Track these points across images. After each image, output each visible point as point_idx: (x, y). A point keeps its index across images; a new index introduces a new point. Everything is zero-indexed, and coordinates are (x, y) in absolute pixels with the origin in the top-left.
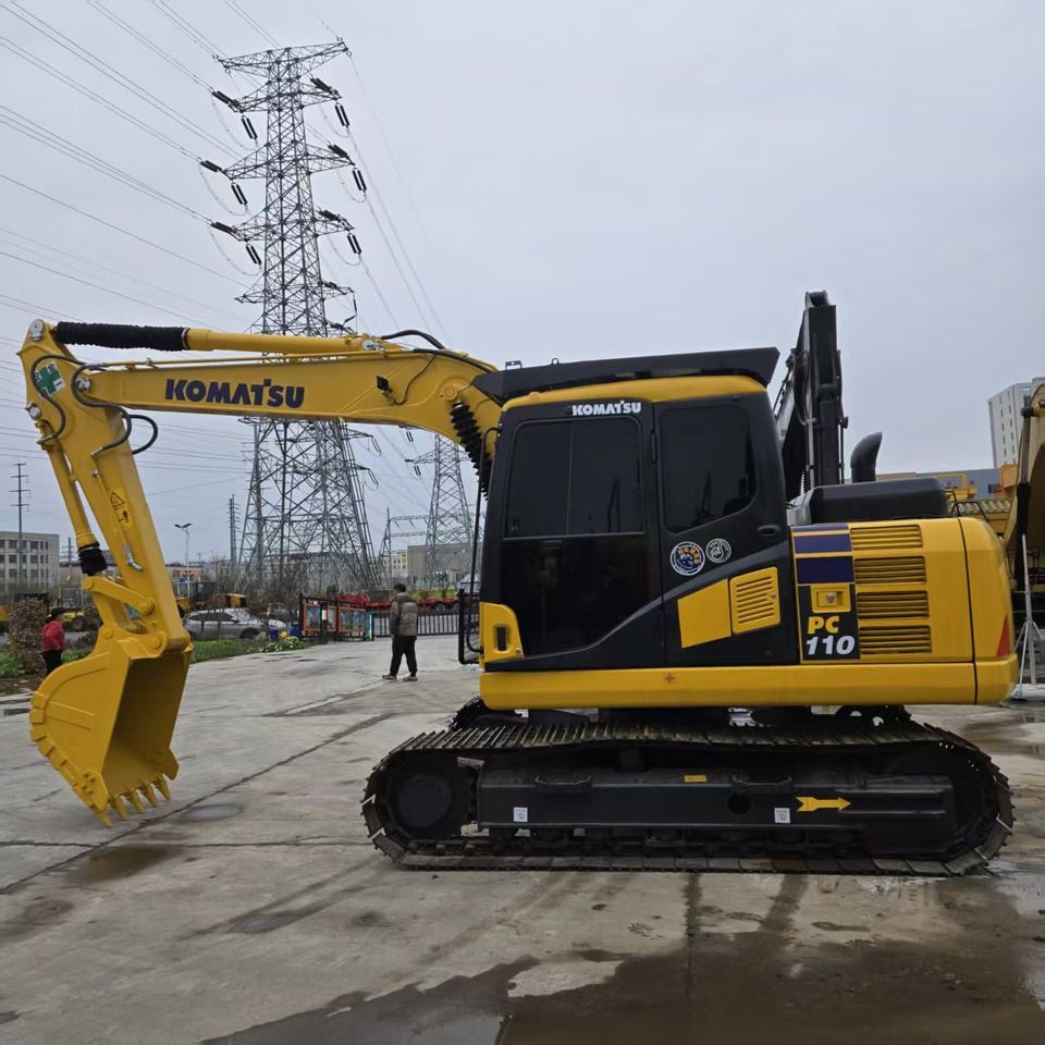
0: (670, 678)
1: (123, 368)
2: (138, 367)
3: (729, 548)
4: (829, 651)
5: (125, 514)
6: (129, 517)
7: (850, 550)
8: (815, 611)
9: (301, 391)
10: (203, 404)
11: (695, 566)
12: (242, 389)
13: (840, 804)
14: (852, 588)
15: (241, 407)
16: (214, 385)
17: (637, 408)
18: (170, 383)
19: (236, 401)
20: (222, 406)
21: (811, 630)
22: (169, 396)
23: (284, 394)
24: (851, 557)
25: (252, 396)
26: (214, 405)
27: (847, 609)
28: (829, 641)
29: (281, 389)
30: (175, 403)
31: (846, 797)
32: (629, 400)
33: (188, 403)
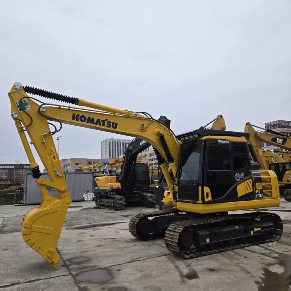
0: (236, 204)
1: (58, 107)
2: (62, 107)
3: (244, 175)
4: (259, 197)
5: (54, 157)
6: (56, 158)
7: (260, 176)
8: (257, 188)
9: (116, 124)
10: (85, 123)
11: (239, 178)
12: (98, 121)
13: (260, 229)
14: (262, 184)
15: (98, 126)
16: (89, 118)
17: (228, 142)
18: (74, 115)
19: (96, 124)
20: (92, 125)
21: (257, 193)
22: (73, 119)
23: (111, 124)
24: (261, 178)
25: (102, 123)
26: (89, 124)
27: (261, 188)
28: (259, 195)
29: (111, 123)
30: (75, 121)
31: (260, 227)
32: (228, 140)
33: (80, 122)
